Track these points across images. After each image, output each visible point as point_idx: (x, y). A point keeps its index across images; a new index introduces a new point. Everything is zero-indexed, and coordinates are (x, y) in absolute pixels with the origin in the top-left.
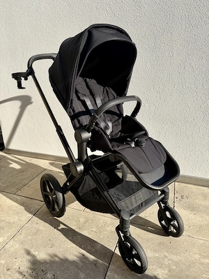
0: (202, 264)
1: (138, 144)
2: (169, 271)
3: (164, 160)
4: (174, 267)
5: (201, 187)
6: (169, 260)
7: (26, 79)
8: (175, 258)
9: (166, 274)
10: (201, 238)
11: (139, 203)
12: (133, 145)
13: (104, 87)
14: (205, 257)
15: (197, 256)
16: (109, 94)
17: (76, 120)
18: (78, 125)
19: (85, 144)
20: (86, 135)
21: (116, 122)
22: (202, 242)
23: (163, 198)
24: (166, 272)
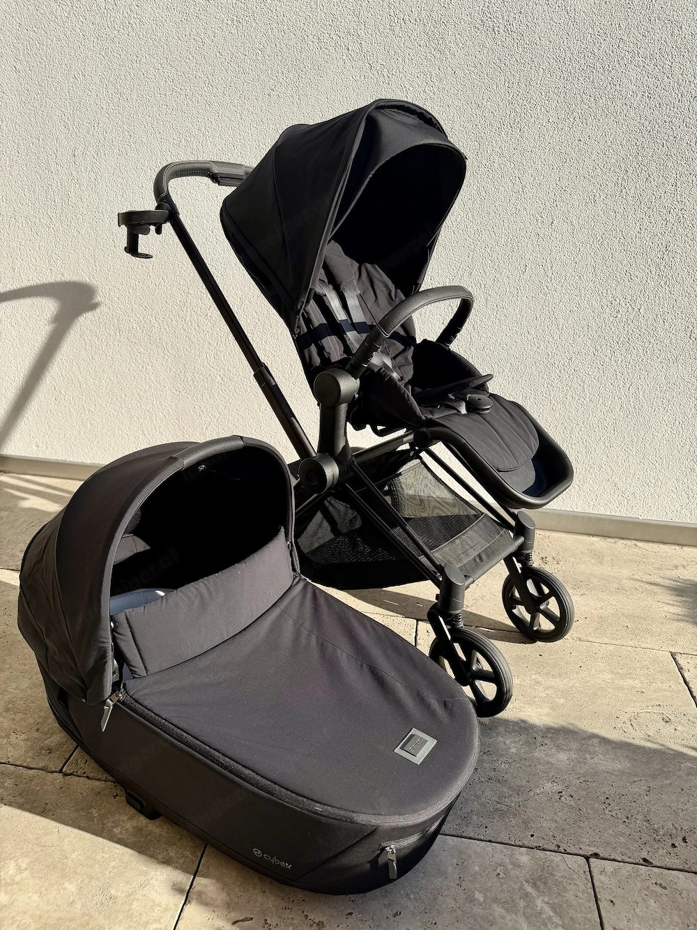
0: (621, 688)
1: (473, 408)
2: (553, 708)
3: (535, 445)
4: (562, 701)
5: (585, 538)
6: (547, 688)
7: (159, 231)
8: (559, 683)
9: (548, 715)
10: (606, 640)
11: (474, 554)
12: (463, 411)
13: (361, 262)
14: (623, 677)
15: (607, 676)
16: (377, 283)
17: (313, 348)
18: (317, 360)
19: (343, 408)
20: (349, 385)
21: (400, 359)
22: (611, 648)
23: (521, 547)
24: (546, 710)
